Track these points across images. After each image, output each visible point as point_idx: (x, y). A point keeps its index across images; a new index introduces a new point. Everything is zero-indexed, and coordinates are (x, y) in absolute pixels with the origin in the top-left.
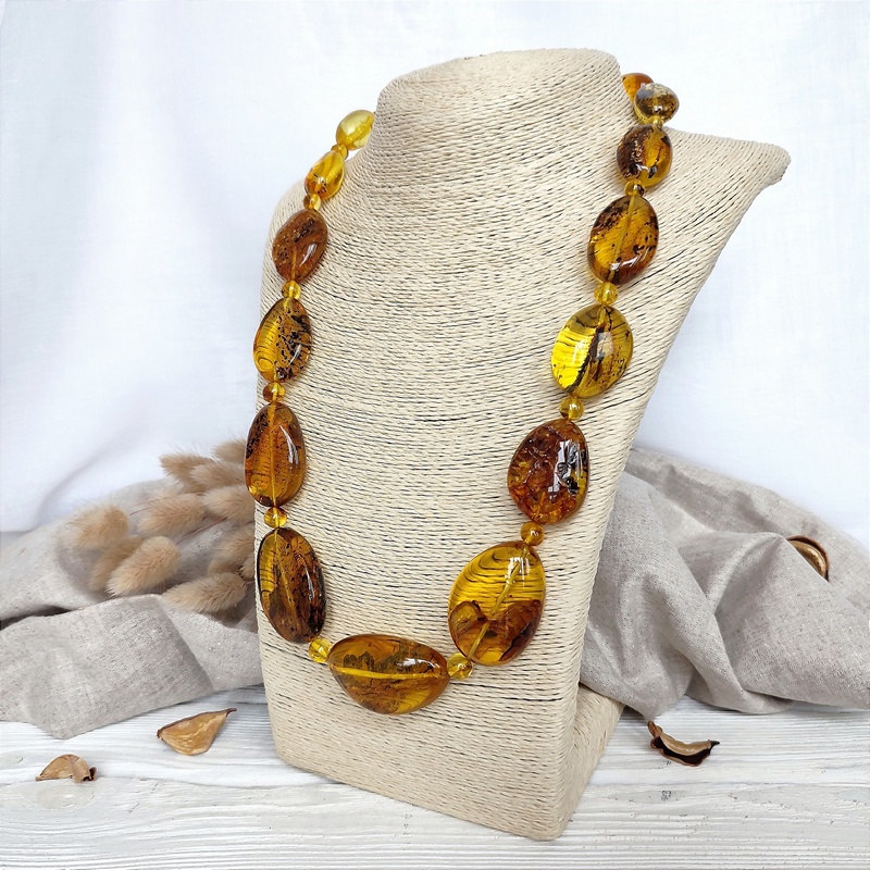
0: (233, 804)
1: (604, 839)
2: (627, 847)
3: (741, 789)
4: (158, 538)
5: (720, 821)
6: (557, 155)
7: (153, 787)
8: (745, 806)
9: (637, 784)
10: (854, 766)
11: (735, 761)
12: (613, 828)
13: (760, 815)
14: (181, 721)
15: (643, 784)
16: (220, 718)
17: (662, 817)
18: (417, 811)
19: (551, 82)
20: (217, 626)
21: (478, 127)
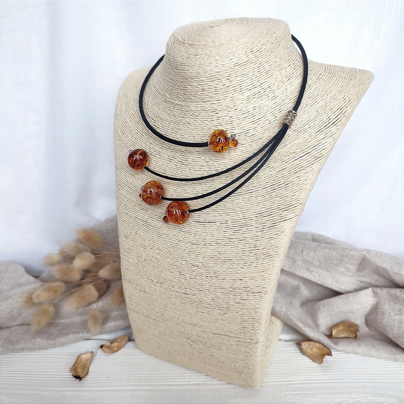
6: (258, 89)
21: (218, 76)
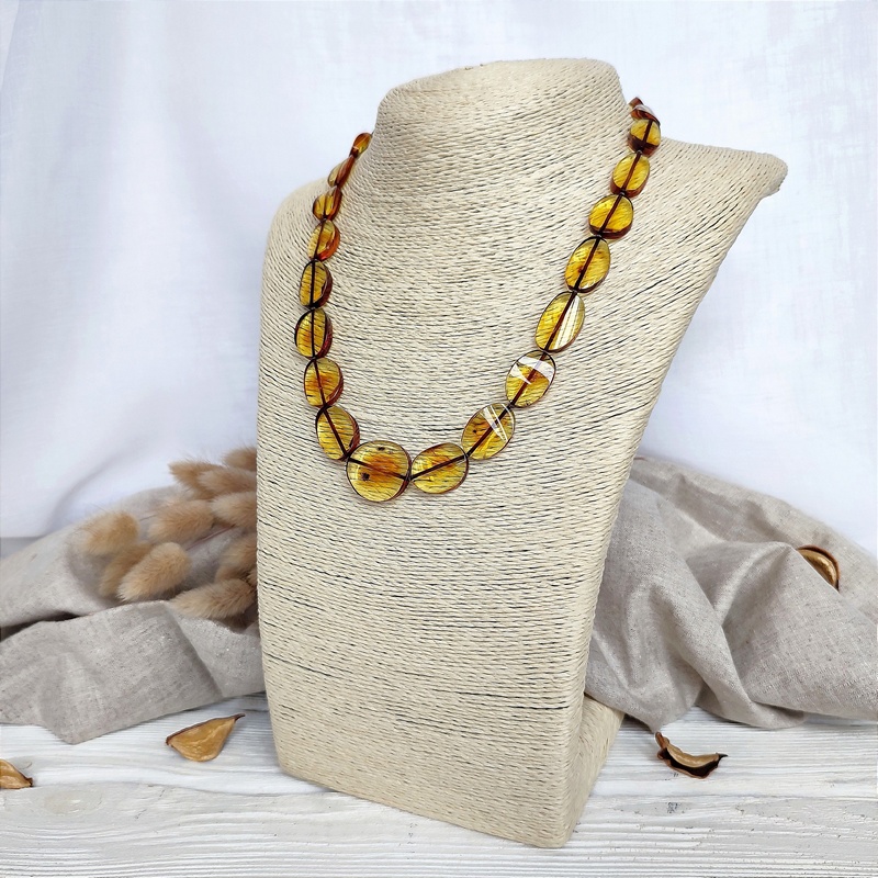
0: (238, 811)
1: (608, 850)
2: (632, 858)
3: (748, 802)
4: (167, 544)
5: (726, 834)
6: (561, 165)
7: (160, 793)
8: (751, 818)
9: (643, 796)
10: (864, 780)
11: (742, 774)
12: (618, 840)
13: (766, 828)
14: (192, 728)
15: (650, 796)
16: (228, 724)
17: (667, 829)
18: (422, 821)
19: (553, 92)
20: (226, 632)
21: (481, 137)
